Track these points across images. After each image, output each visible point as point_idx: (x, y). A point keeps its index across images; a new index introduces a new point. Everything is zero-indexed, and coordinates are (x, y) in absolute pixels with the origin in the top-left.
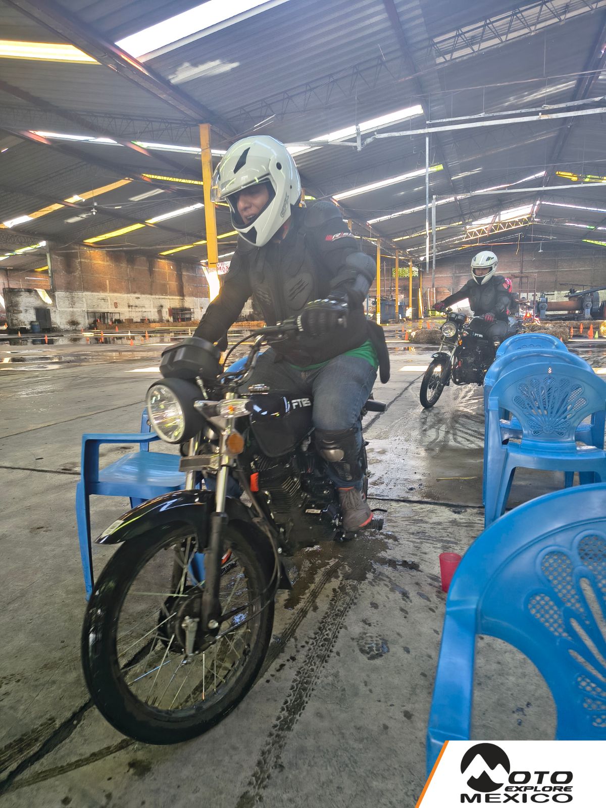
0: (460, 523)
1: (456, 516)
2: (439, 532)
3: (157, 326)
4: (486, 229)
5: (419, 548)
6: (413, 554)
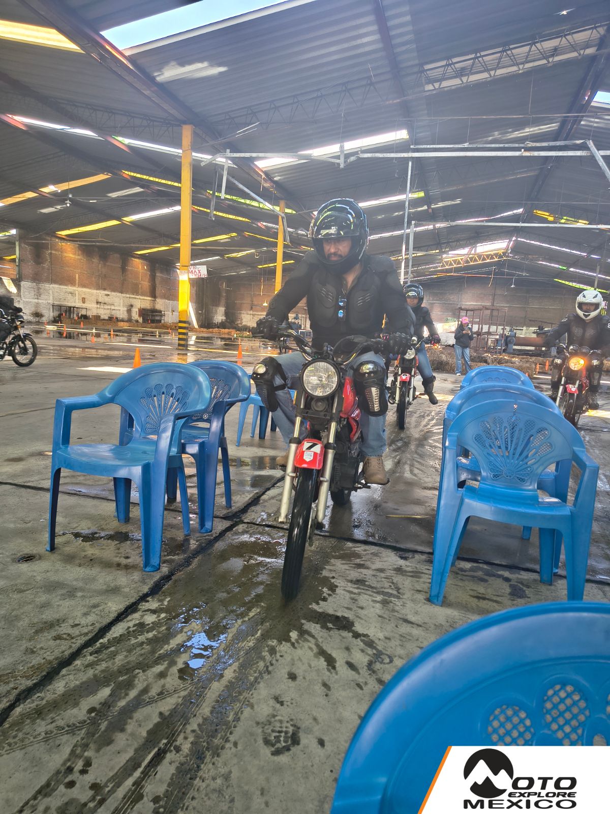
0: (406, 571)
1: (402, 562)
2: (381, 581)
3: (125, 326)
4: (462, 259)
5: (356, 600)
6: (348, 608)
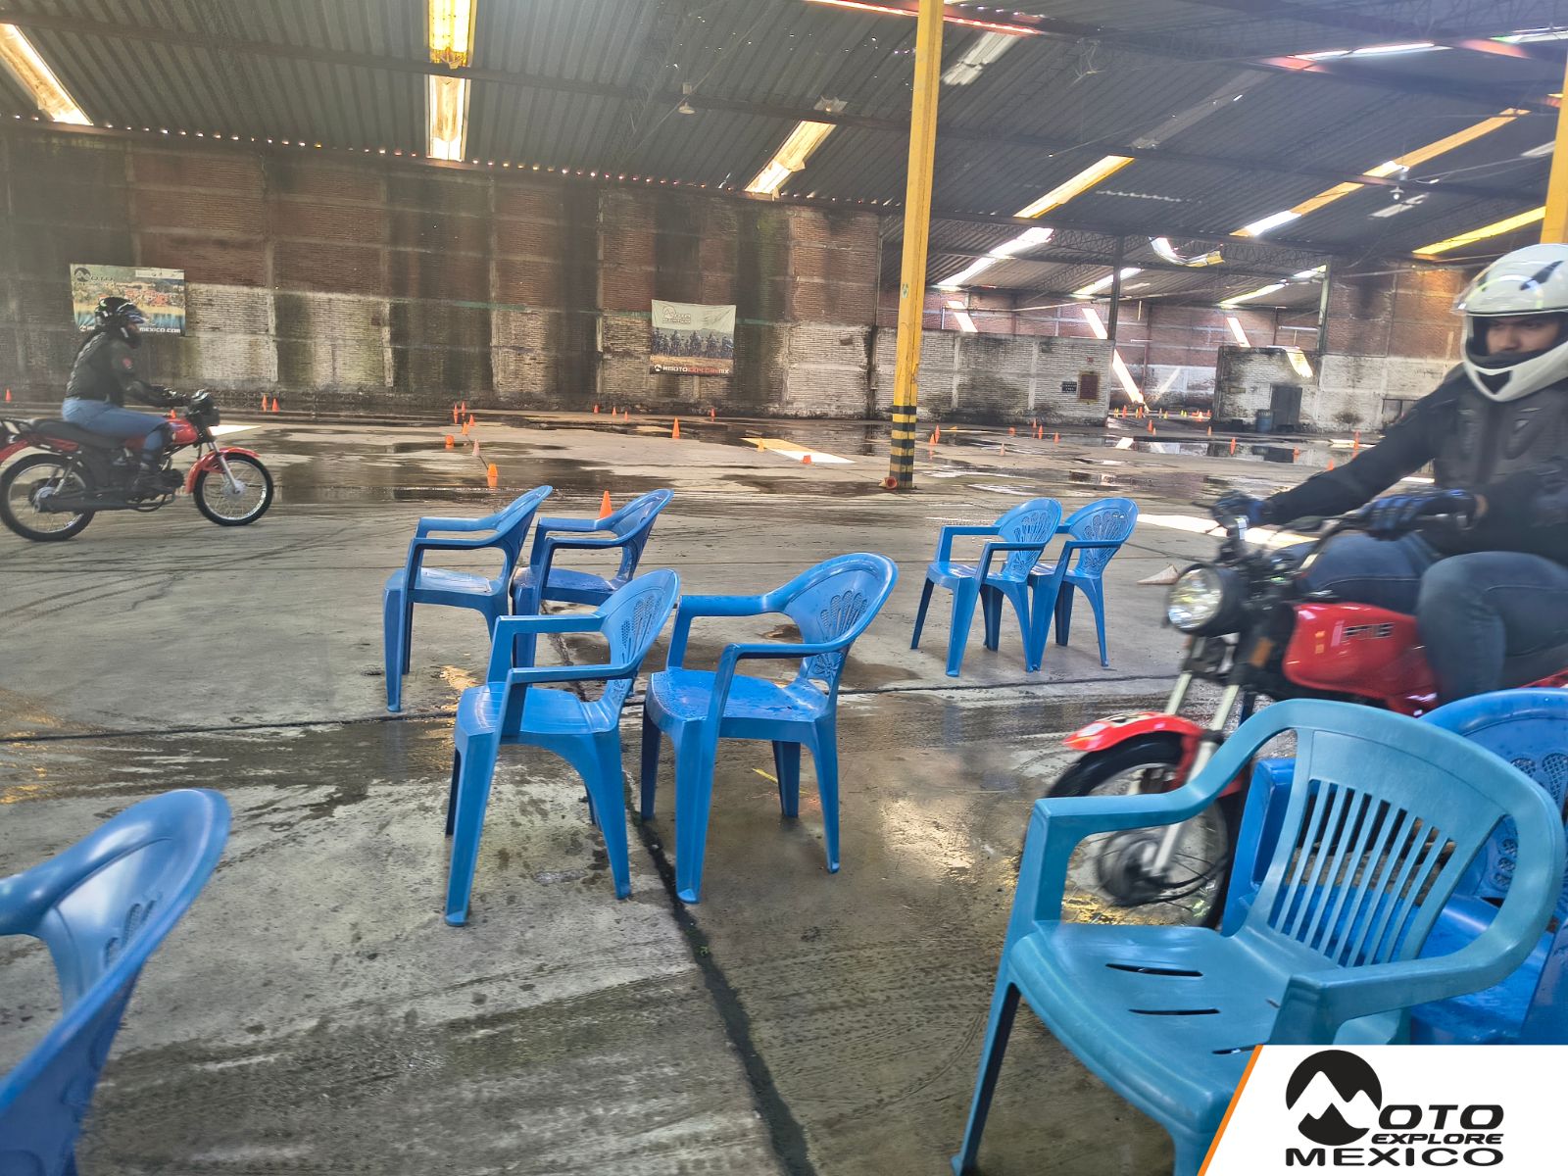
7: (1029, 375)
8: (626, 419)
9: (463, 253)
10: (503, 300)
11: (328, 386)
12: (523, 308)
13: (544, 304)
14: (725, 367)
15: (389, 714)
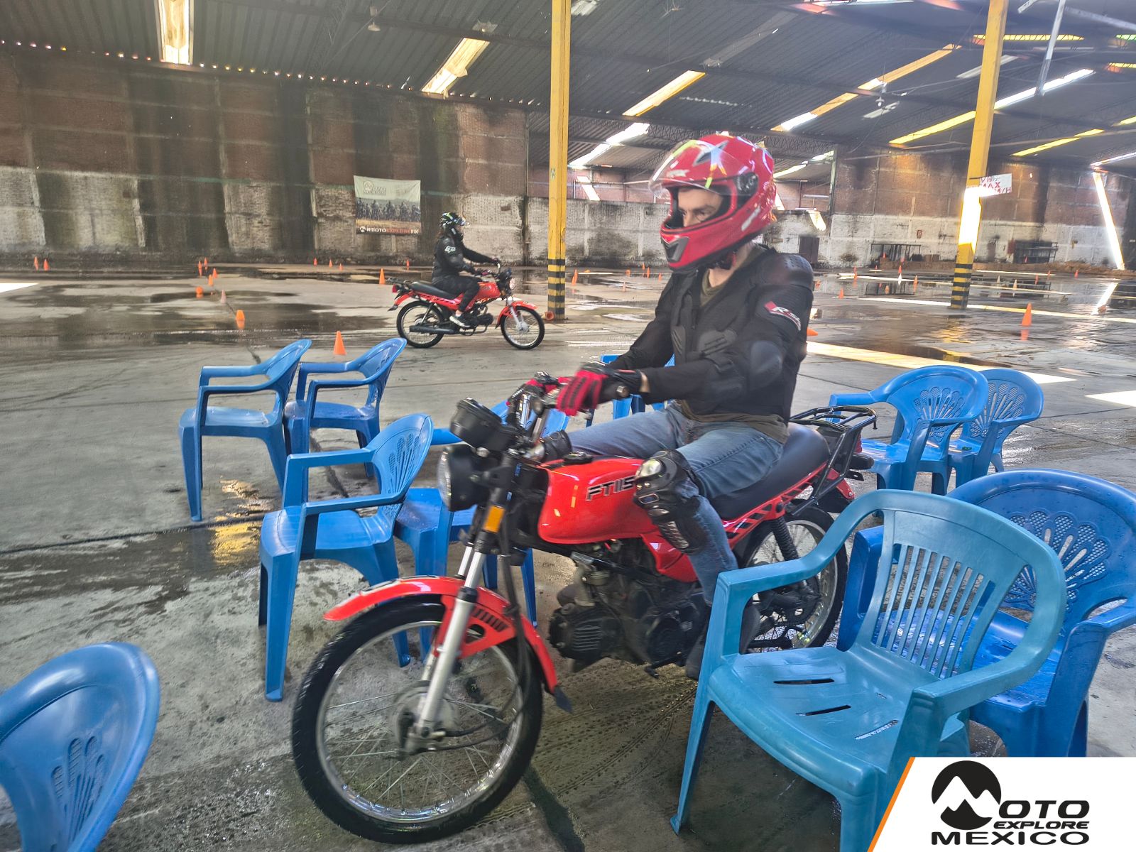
7: (638, 231)
8: (341, 269)
9: (197, 139)
10: (233, 176)
11: (90, 247)
12: (249, 182)
13: (265, 178)
14: (415, 228)
15: (192, 523)
